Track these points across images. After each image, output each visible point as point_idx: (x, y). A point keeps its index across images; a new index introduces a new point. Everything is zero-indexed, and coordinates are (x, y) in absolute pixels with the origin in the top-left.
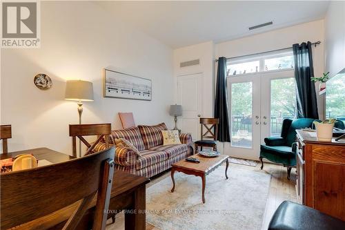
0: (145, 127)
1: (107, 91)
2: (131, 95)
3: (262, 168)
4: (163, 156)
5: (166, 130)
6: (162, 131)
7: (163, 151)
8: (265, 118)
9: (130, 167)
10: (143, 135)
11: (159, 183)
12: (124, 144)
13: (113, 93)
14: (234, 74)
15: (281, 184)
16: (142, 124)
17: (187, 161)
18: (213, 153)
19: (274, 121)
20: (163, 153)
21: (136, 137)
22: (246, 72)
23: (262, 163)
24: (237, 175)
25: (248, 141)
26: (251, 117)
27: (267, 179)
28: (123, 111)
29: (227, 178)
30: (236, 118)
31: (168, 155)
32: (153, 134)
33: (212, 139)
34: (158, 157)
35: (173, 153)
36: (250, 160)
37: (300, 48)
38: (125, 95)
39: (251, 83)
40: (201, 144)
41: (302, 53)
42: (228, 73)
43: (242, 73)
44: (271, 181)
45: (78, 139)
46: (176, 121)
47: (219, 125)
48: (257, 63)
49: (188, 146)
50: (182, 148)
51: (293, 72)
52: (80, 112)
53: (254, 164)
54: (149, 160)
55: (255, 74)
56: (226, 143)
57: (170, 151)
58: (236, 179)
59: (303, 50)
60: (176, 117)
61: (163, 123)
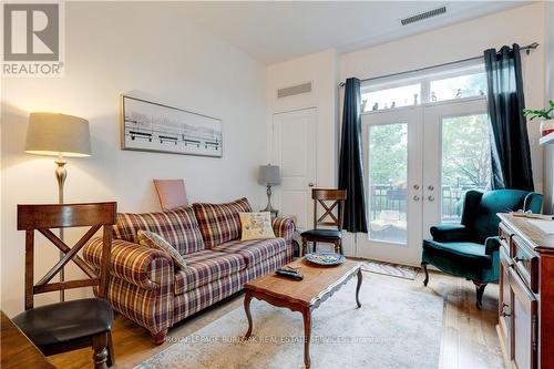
0: (206, 206)
1: (128, 138)
2: (181, 147)
3: (426, 283)
4: (234, 264)
5: (248, 210)
6: (241, 214)
7: (237, 252)
8: (431, 188)
9: (158, 290)
10: (202, 222)
11: (225, 317)
12: (150, 243)
13: (141, 142)
14: (375, 108)
15: (465, 318)
16: (200, 201)
17: (279, 275)
18: (333, 258)
19: (446, 193)
20: (236, 257)
21: (187, 226)
22: (397, 106)
23: (426, 272)
24: (379, 299)
25: (401, 230)
26: (405, 186)
27: (437, 306)
28: (163, 176)
29: (359, 306)
30: (377, 188)
31: (246, 260)
32: (221, 219)
33: (335, 228)
34: (224, 267)
35: (257, 256)
36: (403, 266)
37: (499, 57)
38: (168, 145)
39: (405, 126)
40: (313, 237)
41: (501, 67)
42: (363, 107)
43: (389, 107)
44: (444, 312)
45: (38, 235)
46: (269, 195)
47: (346, 202)
48: (417, 89)
49: (288, 242)
50: (277, 247)
51: (484, 104)
52: (61, 178)
53: (411, 274)
54: (203, 274)
55: (411, 108)
56: (360, 235)
57: (249, 253)
58: (376, 308)
59: (505, 62)
60: (269, 187)
61: (245, 199)
